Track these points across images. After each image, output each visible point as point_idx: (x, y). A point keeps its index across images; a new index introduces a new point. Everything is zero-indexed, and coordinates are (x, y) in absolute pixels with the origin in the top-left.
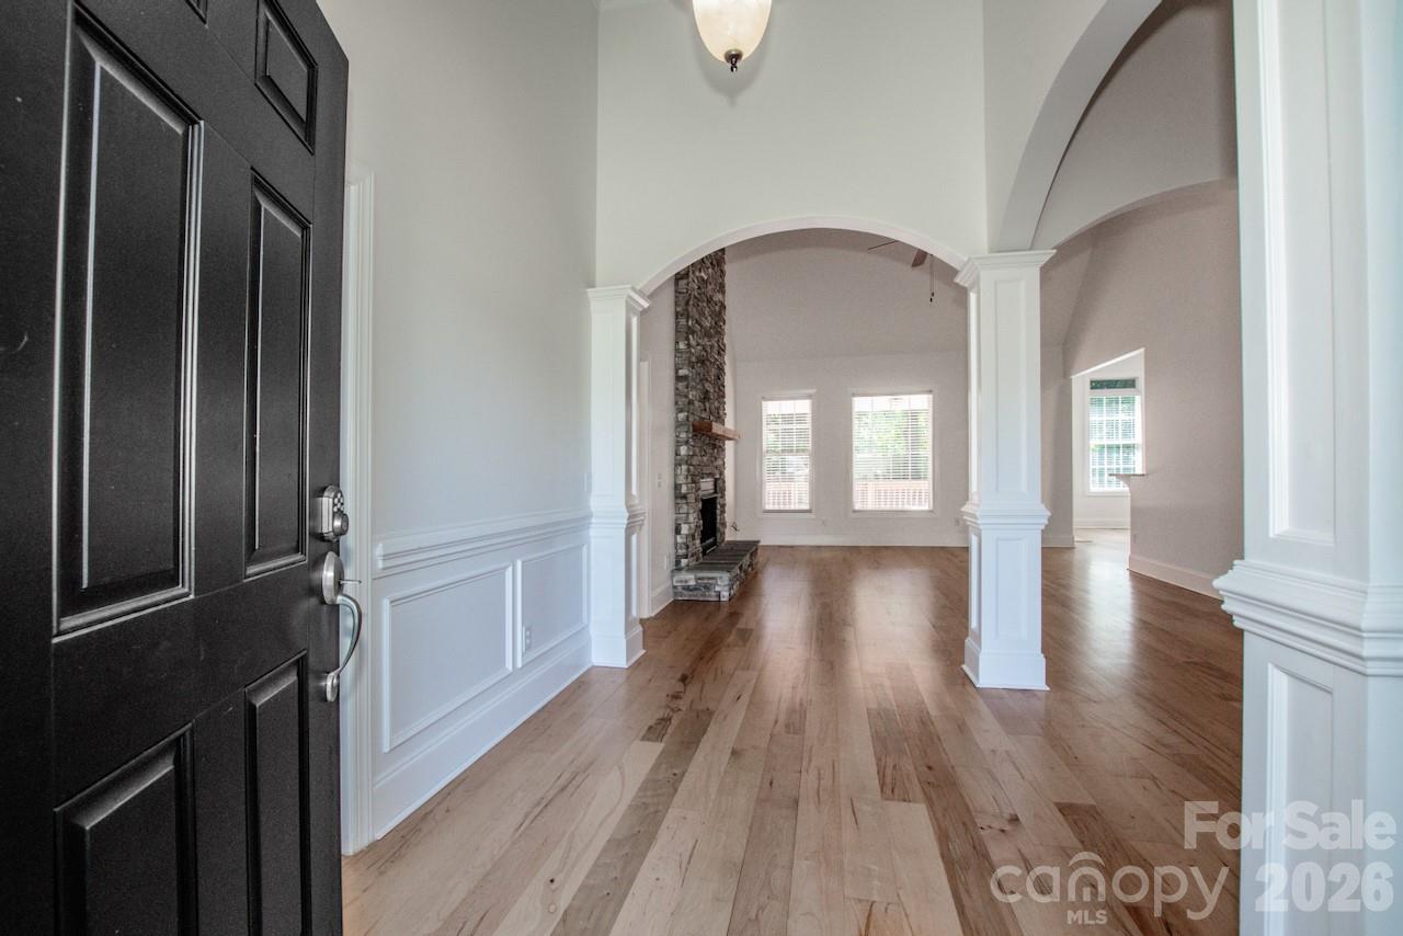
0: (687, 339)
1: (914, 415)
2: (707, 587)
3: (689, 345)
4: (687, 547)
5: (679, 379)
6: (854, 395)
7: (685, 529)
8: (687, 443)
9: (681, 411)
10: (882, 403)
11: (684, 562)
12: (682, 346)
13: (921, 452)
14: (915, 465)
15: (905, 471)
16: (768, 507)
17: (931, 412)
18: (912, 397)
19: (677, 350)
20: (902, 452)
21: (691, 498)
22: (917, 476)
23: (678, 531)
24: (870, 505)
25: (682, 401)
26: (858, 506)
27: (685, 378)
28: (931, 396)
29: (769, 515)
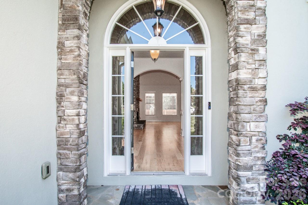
0: (135, 83)
1: (174, 97)
2: (139, 127)
3: (136, 84)
4: (135, 120)
5: (134, 90)
6: (163, 93)
7: (135, 117)
8: (135, 101)
9: (134, 96)
10: (168, 95)
11: (135, 123)
12: (134, 84)
13: (175, 104)
14: (174, 107)
15: (172, 108)
16: (146, 114)
17: (177, 96)
18: (174, 94)
19: (134, 85)
20: (171, 104)
21: (136, 111)
22: (174, 109)
23: (134, 117)
24: (165, 114)
25: (134, 94)
26: (163, 114)
27: (135, 90)
28: (177, 94)
29: (146, 116)
